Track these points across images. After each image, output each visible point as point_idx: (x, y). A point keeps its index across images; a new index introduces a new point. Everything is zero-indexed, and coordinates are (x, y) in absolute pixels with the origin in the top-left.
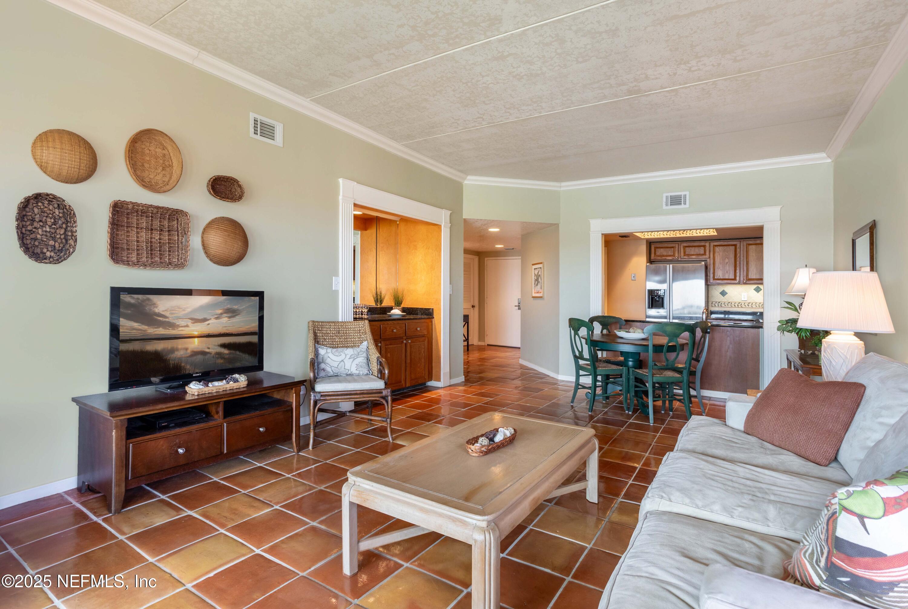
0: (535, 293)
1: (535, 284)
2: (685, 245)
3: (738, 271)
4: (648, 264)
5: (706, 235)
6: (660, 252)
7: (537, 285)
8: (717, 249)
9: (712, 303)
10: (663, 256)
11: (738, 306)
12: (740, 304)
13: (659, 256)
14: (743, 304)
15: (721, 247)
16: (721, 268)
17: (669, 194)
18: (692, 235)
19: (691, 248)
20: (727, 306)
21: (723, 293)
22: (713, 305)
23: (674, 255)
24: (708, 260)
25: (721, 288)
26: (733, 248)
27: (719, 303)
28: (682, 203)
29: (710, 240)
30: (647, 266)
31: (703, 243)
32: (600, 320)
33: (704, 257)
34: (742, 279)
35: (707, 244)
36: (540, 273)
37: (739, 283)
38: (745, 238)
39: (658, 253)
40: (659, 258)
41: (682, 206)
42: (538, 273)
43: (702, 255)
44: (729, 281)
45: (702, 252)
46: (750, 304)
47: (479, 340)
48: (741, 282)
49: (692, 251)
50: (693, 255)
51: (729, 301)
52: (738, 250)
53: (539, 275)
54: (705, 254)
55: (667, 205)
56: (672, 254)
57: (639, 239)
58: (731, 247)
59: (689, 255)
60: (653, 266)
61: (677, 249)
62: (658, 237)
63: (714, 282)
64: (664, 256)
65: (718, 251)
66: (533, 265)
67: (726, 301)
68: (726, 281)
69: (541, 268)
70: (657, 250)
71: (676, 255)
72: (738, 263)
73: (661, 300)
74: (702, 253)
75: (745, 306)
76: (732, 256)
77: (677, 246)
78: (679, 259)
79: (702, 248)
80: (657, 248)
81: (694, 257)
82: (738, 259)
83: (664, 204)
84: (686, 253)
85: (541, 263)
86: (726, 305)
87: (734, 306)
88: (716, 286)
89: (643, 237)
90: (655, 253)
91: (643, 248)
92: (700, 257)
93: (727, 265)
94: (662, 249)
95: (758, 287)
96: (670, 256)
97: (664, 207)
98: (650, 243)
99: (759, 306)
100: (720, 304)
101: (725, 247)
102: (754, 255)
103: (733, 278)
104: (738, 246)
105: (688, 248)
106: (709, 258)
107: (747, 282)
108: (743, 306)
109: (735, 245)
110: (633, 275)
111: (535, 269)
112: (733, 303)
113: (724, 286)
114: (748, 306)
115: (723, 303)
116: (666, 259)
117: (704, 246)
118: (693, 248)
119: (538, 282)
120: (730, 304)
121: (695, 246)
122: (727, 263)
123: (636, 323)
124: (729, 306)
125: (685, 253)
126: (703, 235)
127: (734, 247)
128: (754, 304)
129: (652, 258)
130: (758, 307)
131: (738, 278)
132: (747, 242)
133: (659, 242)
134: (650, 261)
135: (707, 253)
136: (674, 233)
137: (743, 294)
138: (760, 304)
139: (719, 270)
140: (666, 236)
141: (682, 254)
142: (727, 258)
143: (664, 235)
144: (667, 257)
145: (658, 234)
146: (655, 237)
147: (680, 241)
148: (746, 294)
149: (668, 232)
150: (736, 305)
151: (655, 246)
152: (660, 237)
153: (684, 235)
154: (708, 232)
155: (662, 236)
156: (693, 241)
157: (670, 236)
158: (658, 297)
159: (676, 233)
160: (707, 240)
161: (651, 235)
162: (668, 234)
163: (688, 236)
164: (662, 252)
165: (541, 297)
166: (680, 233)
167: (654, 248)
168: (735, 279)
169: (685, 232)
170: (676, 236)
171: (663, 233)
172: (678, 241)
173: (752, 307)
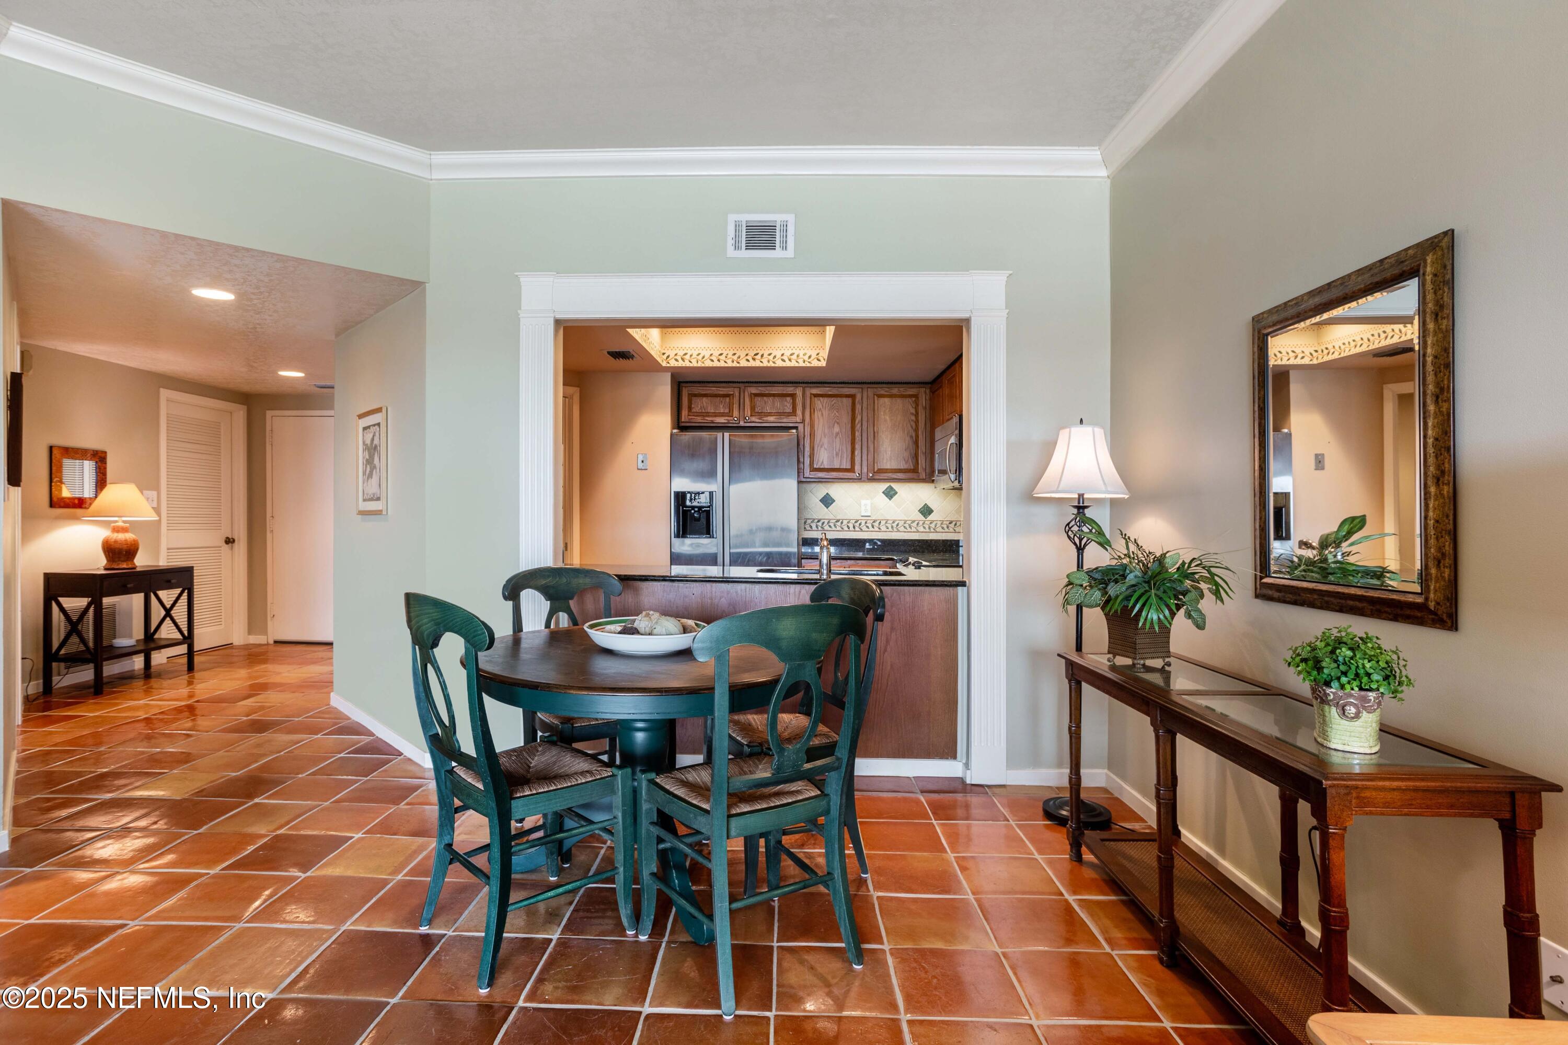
0: (364, 500)
1: (364, 473)
2: (754, 390)
3: (857, 452)
4: (675, 431)
5: (804, 365)
6: (701, 404)
7: (370, 476)
8: (819, 403)
9: (805, 523)
10: (708, 414)
11: (854, 527)
12: (857, 524)
13: (698, 414)
14: (863, 523)
15: (826, 399)
16: (826, 447)
17: (744, 217)
18: (773, 365)
19: (765, 398)
20: (834, 528)
21: (827, 501)
22: (808, 527)
23: (730, 414)
24: (801, 426)
25: (821, 490)
26: (847, 402)
27: (818, 521)
29: (804, 383)
30: (672, 435)
31: (790, 390)
32: (544, 583)
33: (792, 419)
34: (865, 470)
35: (799, 392)
36: (376, 442)
37: (859, 480)
38: (870, 383)
39: (697, 408)
40: (699, 419)
41: (776, 254)
42: (373, 440)
43: (789, 414)
44: (841, 475)
45: (789, 409)
46: (876, 524)
47: (250, 631)
48: (864, 476)
49: (769, 405)
50: (770, 414)
51: (838, 518)
52: (858, 407)
53: (376, 446)
54: (794, 413)
55: (737, 247)
56: (727, 411)
57: (651, 366)
58: (845, 400)
59: (761, 414)
60: (688, 436)
61: (736, 400)
62: (700, 364)
63: (813, 475)
64: (709, 416)
65: (821, 406)
66: (361, 416)
67: (831, 517)
68: (834, 474)
69: (379, 424)
70: (694, 399)
71: (736, 413)
72: (857, 434)
73: (704, 515)
74: (788, 410)
75: (868, 527)
76: (846, 419)
77: (737, 394)
78: (742, 424)
79: (788, 399)
80: (695, 395)
81: (771, 419)
82: (858, 427)
83: (730, 243)
84: (757, 410)
85: (379, 410)
86: (832, 525)
87: (847, 529)
88: (813, 485)
89: (664, 364)
90: (690, 408)
91: (665, 392)
92: (785, 420)
93: (838, 439)
94: (704, 399)
95: (891, 488)
96: (722, 415)
97: (731, 252)
98: (680, 383)
99: (892, 527)
100: (820, 524)
101: (834, 400)
102: (887, 418)
103: (849, 467)
104: (859, 397)
105: (759, 399)
106: (803, 421)
107: (875, 478)
108: (864, 528)
109: (853, 397)
110: (641, 458)
111: (365, 429)
112: (845, 522)
113: (828, 485)
114: (873, 527)
115: (826, 522)
116: (713, 422)
117: (793, 396)
118: (771, 398)
119: (373, 468)
120: (839, 524)
121: (774, 395)
122: (837, 434)
124: (839, 528)
125: (753, 408)
126: (797, 365)
127: (850, 400)
128: (883, 523)
129: (683, 420)
130: (890, 529)
131: (857, 468)
132: (875, 390)
133: (699, 382)
134: (680, 425)
135: (799, 412)
136: (735, 358)
137: (863, 502)
138: (893, 522)
139: (823, 449)
140: (716, 364)
141: (748, 412)
142: (838, 423)
143: (712, 361)
144: (716, 416)
145: (700, 357)
146: (691, 365)
147: (744, 382)
148: (868, 502)
149: (721, 354)
150: (851, 526)
151: (690, 388)
152: (703, 365)
153: (757, 364)
154: (806, 358)
155: (708, 364)
156: (770, 382)
157: (726, 365)
158: (696, 509)
159: (739, 357)
160: (799, 383)
161: (683, 360)
162: (722, 358)
163: (765, 365)
164: (705, 404)
165: (378, 513)
166: (747, 357)
167: (689, 394)
168: (852, 470)
169: (758, 357)
170: (738, 365)
171: (711, 355)
172: (740, 382)
173: (879, 529)
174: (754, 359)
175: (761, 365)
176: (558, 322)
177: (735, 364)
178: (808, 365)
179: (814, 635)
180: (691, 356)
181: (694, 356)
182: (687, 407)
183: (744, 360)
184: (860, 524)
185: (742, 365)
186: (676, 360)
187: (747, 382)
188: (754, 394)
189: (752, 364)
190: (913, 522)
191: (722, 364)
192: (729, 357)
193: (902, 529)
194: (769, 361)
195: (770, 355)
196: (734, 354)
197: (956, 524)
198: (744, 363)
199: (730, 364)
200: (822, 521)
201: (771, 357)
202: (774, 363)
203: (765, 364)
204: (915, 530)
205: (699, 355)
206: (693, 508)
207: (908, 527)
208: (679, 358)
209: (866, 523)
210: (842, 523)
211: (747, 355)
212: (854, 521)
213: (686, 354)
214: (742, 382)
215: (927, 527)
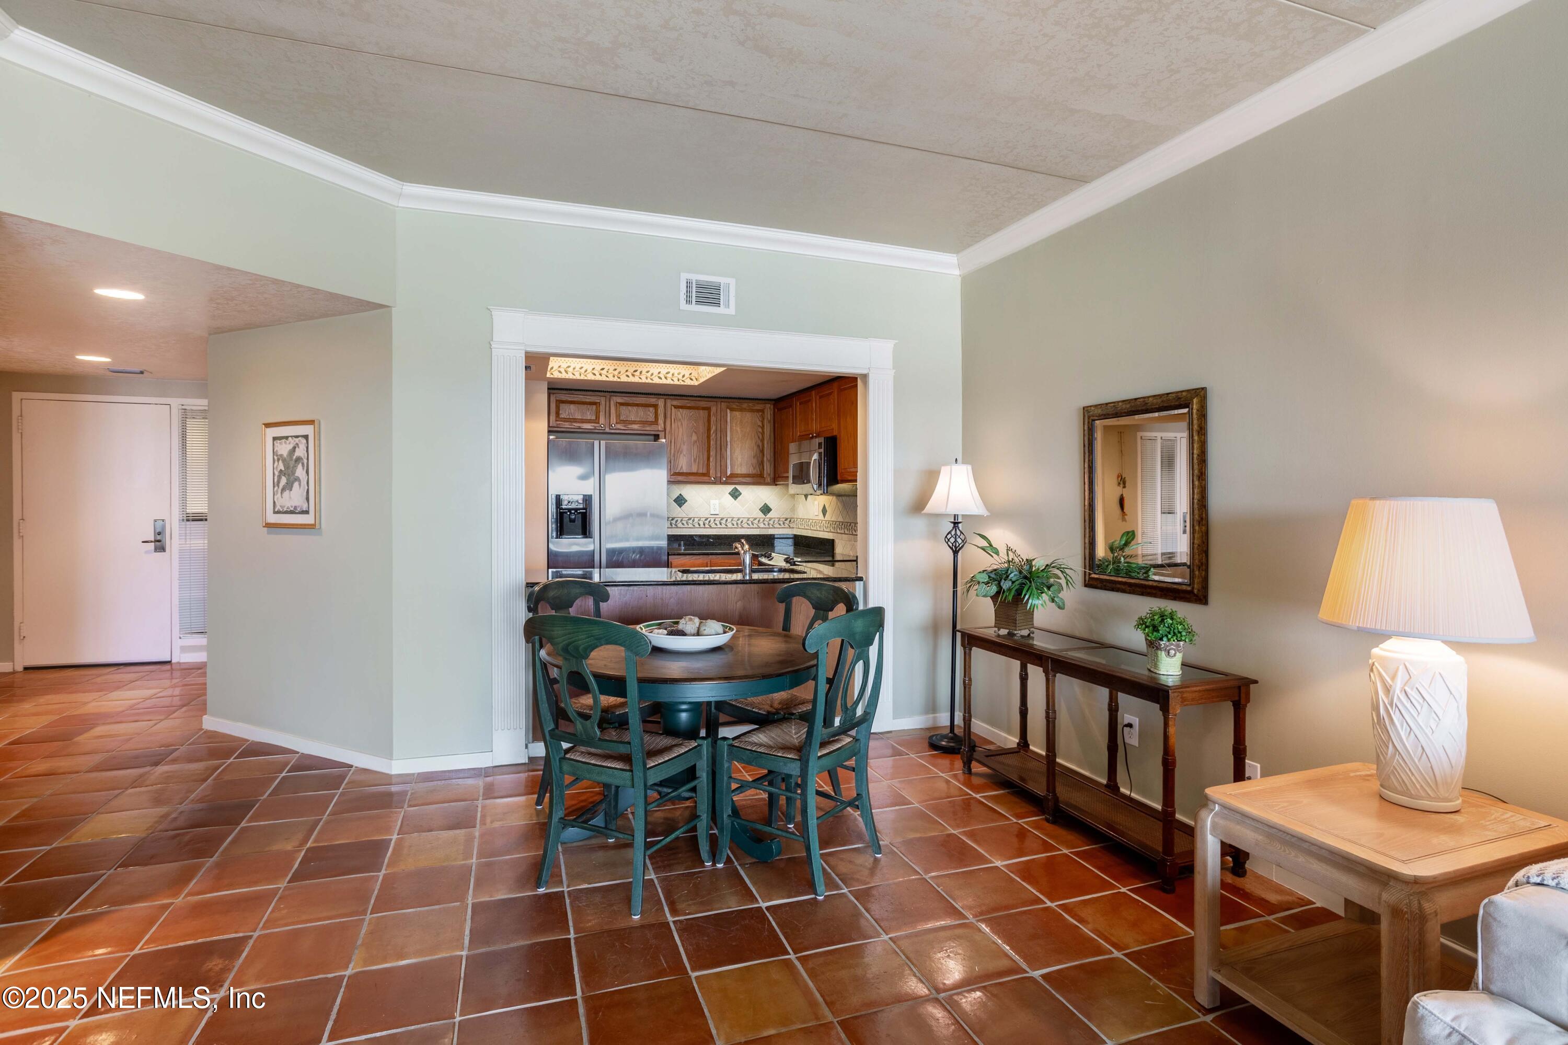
0: (278, 512)
1: (276, 484)
2: (620, 400)
3: (713, 459)
4: (551, 436)
6: (566, 411)
7: (289, 486)
8: (678, 413)
10: (575, 420)
11: (704, 525)
12: (707, 522)
13: (565, 420)
14: (712, 520)
15: (685, 411)
16: (685, 453)
19: (629, 407)
20: (686, 526)
21: (680, 501)
23: (597, 420)
24: (662, 434)
25: (678, 492)
26: (704, 414)
27: (673, 520)
29: (665, 395)
30: (548, 440)
31: (652, 400)
33: (653, 427)
34: (719, 474)
35: (661, 403)
36: (299, 453)
37: (713, 482)
38: (724, 398)
39: (564, 414)
40: (567, 425)
41: (721, 310)
42: (292, 451)
43: (651, 423)
44: (695, 478)
45: (651, 418)
46: (723, 522)
48: (716, 479)
49: (633, 414)
50: (634, 422)
51: (690, 516)
52: (713, 419)
53: (298, 459)
54: (656, 422)
55: (688, 301)
56: (594, 418)
58: (701, 412)
59: (625, 422)
60: (563, 442)
61: (602, 408)
62: (582, 377)
63: (674, 478)
64: (576, 422)
65: (680, 417)
66: (268, 425)
67: (684, 515)
68: (690, 478)
69: (304, 436)
70: (562, 406)
71: (602, 420)
72: (713, 442)
73: (580, 518)
74: (650, 420)
75: (716, 524)
76: (702, 429)
77: (603, 403)
78: (607, 430)
79: (651, 409)
80: (563, 402)
81: (635, 427)
82: (713, 436)
83: (683, 297)
84: (621, 418)
85: (305, 422)
86: (685, 523)
87: (697, 526)
89: (549, 375)
90: (558, 414)
92: (648, 428)
93: (695, 446)
94: (572, 406)
95: (736, 489)
96: (589, 421)
99: (737, 524)
100: (673, 522)
101: (692, 412)
102: (738, 429)
103: (705, 471)
104: (713, 410)
105: (624, 408)
106: (664, 430)
107: (729, 481)
108: (713, 525)
109: (708, 409)
111: (276, 438)
112: (696, 520)
113: (684, 487)
114: (721, 524)
115: (679, 520)
116: (580, 428)
117: (655, 406)
118: (635, 408)
119: (294, 478)
120: (691, 521)
121: (637, 405)
122: (695, 442)
124: (690, 526)
125: (618, 416)
126: (672, 383)
127: (706, 412)
128: (729, 520)
129: (551, 424)
130: (736, 526)
131: (712, 472)
132: (728, 404)
134: (553, 431)
135: (661, 421)
136: (616, 373)
137: (712, 502)
138: (738, 520)
139: (682, 455)
140: (598, 378)
141: (613, 419)
142: (696, 433)
143: (595, 374)
144: (583, 422)
145: (583, 370)
146: (574, 377)
147: (610, 392)
148: (717, 502)
149: (603, 369)
150: (701, 523)
151: (558, 395)
152: (586, 378)
153: (636, 380)
154: (680, 377)
155: (590, 377)
156: (634, 393)
157: (608, 379)
158: (573, 512)
159: (620, 373)
160: (661, 395)
161: (566, 372)
162: (604, 372)
163: (644, 382)
164: (572, 411)
165: (311, 527)
166: (627, 373)
167: (557, 401)
168: (707, 474)
169: (637, 373)
170: (619, 380)
171: (593, 369)
172: (605, 392)
173: (726, 525)
174: (633, 375)
175: (640, 381)
176: (528, 354)
177: (616, 379)
178: (682, 383)
180: (574, 369)
181: (577, 369)
182: (555, 413)
183: (624, 375)
184: (709, 522)
185: (622, 380)
186: (560, 372)
187: (612, 392)
188: (619, 403)
189: (632, 379)
190: (755, 519)
191: (604, 378)
192: (610, 372)
193: (746, 525)
194: (647, 378)
195: (648, 372)
196: (615, 370)
197: (790, 521)
198: (624, 379)
199: (611, 379)
200: (676, 519)
201: (649, 375)
202: (652, 379)
203: (644, 380)
204: (757, 526)
205: (581, 368)
206: (570, 510)
207: (750, 524)
208: (562, 370)
209: (715, 520)
210: (693, 521)
211: (627, 371)
212: (704, 519)
213: (569, 367)
214: (608, 392)
215: (766, 523)
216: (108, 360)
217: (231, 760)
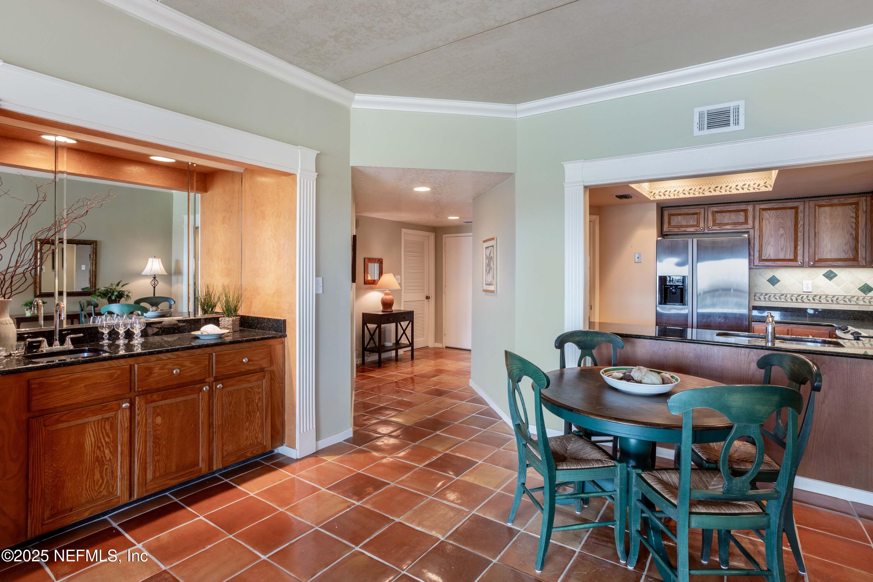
0: (486, 284)
1: (486, 270)
2: (715, 209)
3: (800, 248)
4: (659, 238)
5: (754, 191)
6: (676, 221)
7: (489, 272)
8: (766, 214)
9: (755, 296)
10: (682, 226)
11: (797, 300)
12: (800, 298)
13: (675, 227)
14: (805, 297)
15: (772, 212)
16: (772, 244)
17: (706, 109)
18: (729, 193)
19: (723, 214)
20: (779, 300)
21: (773, 281)
22: (757, 299)
23: (698, 225)
24: (751, 231)
25: (769, 274)
26: (791, 212)
27: (766, 295)
28: (731, 122)
29: (754, 201)
30: (657, 241)
31: (743, 207)
32: (577, 339)
33: (745, 226)
34: (807, 260)
35: (750, 208)
36: (492, 255)
37: (802, 266)
38: (812, 197)
39: (673, 223)
40: (676, 230)
41: (732, 128)
42: (490, 254)
43: (742, 223)
44: (785, 263)
45: (742, 219)
46: (817, 298)
47: (436, 341)
48: (806, 264)
49: (726, 218)
50: (727, 224)
51: (782, 293)
52: (801, 215)
53: (491, 257)
54: (746, 222)
55: (701, 128)
56: (695, 223)
57: (644, 200)
58: (789, 211)
59: (720, 225)
60: (667, 241)
61: (702, 216)
62: (676, 197)
63: (761, 263)
64: (682, 227)
65: (768, 217)
66: (484, 241)
67: (777, 292)
68: (780, 263)
69: (493, 246)
70: (672, 217)
71: (702, 225)
72: (800, 235)
73: (678, 291)
74: (741, 221)
75: (809, 300)
76: (790, 224)
77: (703, 212)
78: (706, 231)
79: (742, 213)
80: (673, 215)
81: (728, 227)
82: (800, 229)
83: (696, 126)
84: (717, 222)
85: (493, 239)
86: (777, 297)
87: (790, 301)
88: (761, 270)
89: (652, 199)
90: (669, 223)
91: (653, 215)
92: (739, 228)
93: (783, 238)
94: (679, 217)
95: (831, 272)
96: (692, 226)
97: (696, 132)
98: (662, 208)
99: (832, 301)
100: (767, 297)
101: (779, 212)
103: (792, 258)
104: (801, 208)
105: (719, 214)
106: (754, 228)
107: (816, 265)
108: (806, 301)
109: (796, 208)
110: (637, 256)
111: (486, 248)
112: (789, 296)
113: (775, 270)
114: (814, 300)
115: (772, 295)
116: (685, 231)
117: (745, 211)
118: (728, 214)
119: (490, 268)
120: (783, 297)
121: (730, 211)
122: (782, 235)
123: (642, 340)
124: (783, 300)
125: (714, 221)
126: (748, 191)
127: (793, 211)
128: (822, 297)
129: (665, 230)
130: (830, 302)
131: (800, 258)
132: (816, 202)
133: (676, 206)
134: (662, 234)
135: (750, 221)
136: (701, 191)
137: (805, 282)
138: (833, 297)
139: (769, 246)
140: (687, 196)
141: (711, 223)
142: (782, 228)
143: (685, 194)
144: (687, 227)
145: (676, 192)
146: (670, 198)
147: (708, 204)
148: (810, 282)
149: (691, 189)
150: (793, 298)
151: (669, 211)
152: (678, 197)
153: (717, 193)
154: (756, 186)
155: (682, 196)
156: (728, 203)
157: (694, 196)
158: (674, 287)
159: (704, 190)
160: (750, 202)
161: (664, 195)
162: (692, 191)
163: (723, 194)
164: (680, 220)
165: (493, 292)
166: (710, 190)
167: (669, 214)
168: (795, 259)
169: (718, 189)
170: (703, 195)
171: (684, 190)
172: (704, 205)
173: (820, 301)
174: (715, 190)
175: (720, 194)
176: (585, 187)
177: (701, 195)
178: (758, 191)
179: (758, 407)
180: (670, 192)
181: (672, 192)
182: (667, 222)
183: (708, 191)
184: (802, 298)
185: (706, 195)
186: (660, 195)
187: (709, 204)
188: (715, 211)
189: (714, 193)
190: (854, 297)
191: (692, 195)
192: (696, 190)
193: (840, 302)
194: (726, 191)
195: (727, 186)
196: (700, 188)
198: (707, 194)
199: (697, 195)
200: (769, 295)
201: (728, 188)
202: (730, 191)
203: (724, 193)
204: (855, 303)
205: (675, 191)
206: (671, 286)
208: (662, 194)
209: (807, 297)
210: (786, 296)
211: (710, 188)
212: (796, 296)
213: (666, 191)
214: (706, 204)
215: (867, 301)
216: (458, 218)
217: (464, 402)
